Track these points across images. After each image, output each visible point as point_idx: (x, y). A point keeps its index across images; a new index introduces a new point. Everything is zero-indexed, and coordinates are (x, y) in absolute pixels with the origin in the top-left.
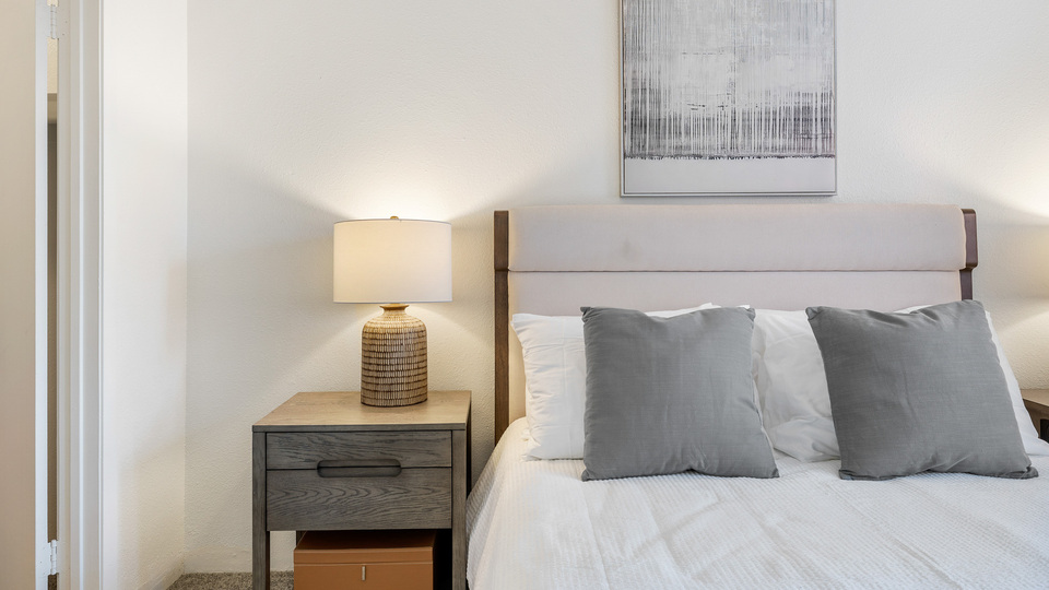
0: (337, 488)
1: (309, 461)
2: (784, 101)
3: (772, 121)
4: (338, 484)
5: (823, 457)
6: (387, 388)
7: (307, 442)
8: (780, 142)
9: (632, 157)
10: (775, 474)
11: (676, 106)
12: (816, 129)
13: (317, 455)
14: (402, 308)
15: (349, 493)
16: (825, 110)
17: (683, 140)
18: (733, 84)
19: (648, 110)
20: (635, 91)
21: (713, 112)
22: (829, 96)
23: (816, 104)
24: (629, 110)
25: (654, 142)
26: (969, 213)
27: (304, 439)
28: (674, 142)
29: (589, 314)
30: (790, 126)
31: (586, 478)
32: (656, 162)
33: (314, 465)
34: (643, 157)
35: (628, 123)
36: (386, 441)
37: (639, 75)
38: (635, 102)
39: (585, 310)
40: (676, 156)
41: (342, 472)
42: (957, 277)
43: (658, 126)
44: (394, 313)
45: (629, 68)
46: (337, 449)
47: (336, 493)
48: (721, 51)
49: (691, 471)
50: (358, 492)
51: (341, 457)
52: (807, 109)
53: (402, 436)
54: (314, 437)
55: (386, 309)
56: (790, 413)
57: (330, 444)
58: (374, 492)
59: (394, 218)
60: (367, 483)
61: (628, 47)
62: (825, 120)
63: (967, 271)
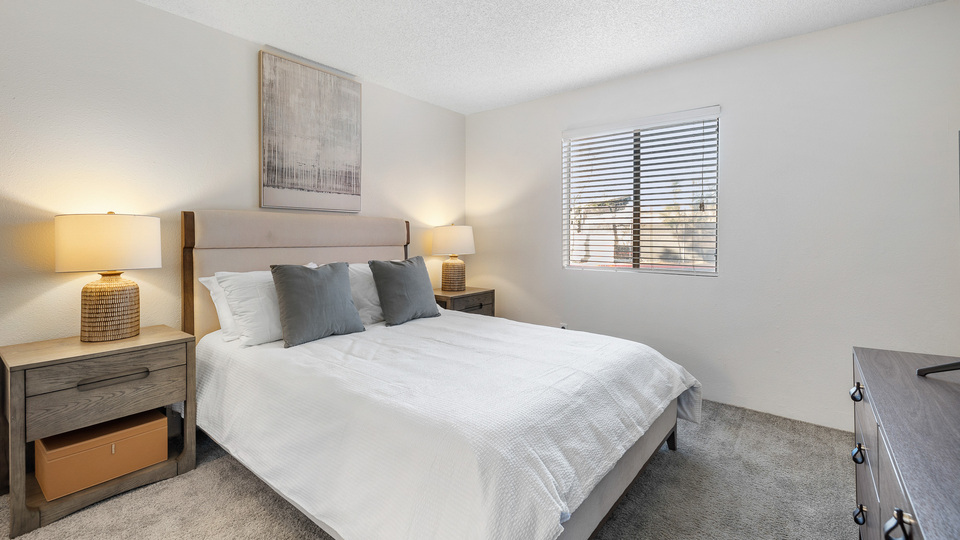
0: (95, 396)
1: (70, 382)
2: (341, 168)
3: (335, 175)
4: (97, 392)
5: (377, 321)
6: (115, 328)
7: (68, 369)
8: (339, 186)
9: (268, 186)
10: (364, 330)
11: (290, 162)
12: (353, 182)
13: (76, 377)
14: (119, 274)
15: (106, 397)
16: (357, 174)
17: (295, 180)
18: (318, 156)
19: (277, 163)
20: (269, 151)
21: (310, 168)
22: (359, 168)
23: (353, 171)
24: (266, 161)
25: (280, 180)
26: (407, 222)
27: (65, 368)
28: (290, 181)
29: (275, 269)
30: (343, 180)
31: (287, 346)
32: (280, 191)
33: (75, 384)
34: (274, 187)
35: (266, 168)
36: (137, 357)
37: (272, 143)
38: (270, 157)
39: (273, 267)
40: (291, 188)
41: (98, 385)
42: (403, 248)
43: (282, 172)
44: (108, 277)
45: (267, 138)
46: (96, 370)
47: (94, 399)
48: (313, 138)
49: (333, 334)
50: (114, 395)
51: (100, 374)
52: (350, 173)
53: (150, 352)
54: (75, 365)
55: (103, 275)
56: (360, 306)
57: (89, 367)
58: (127, 391)
59: (111, 213)
60: (122, 387)
61: (265, 127)
62: (357, 179)
63: (406, 246)
